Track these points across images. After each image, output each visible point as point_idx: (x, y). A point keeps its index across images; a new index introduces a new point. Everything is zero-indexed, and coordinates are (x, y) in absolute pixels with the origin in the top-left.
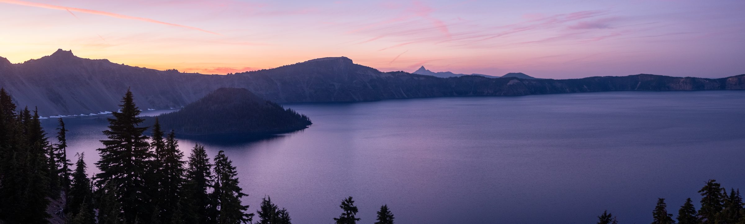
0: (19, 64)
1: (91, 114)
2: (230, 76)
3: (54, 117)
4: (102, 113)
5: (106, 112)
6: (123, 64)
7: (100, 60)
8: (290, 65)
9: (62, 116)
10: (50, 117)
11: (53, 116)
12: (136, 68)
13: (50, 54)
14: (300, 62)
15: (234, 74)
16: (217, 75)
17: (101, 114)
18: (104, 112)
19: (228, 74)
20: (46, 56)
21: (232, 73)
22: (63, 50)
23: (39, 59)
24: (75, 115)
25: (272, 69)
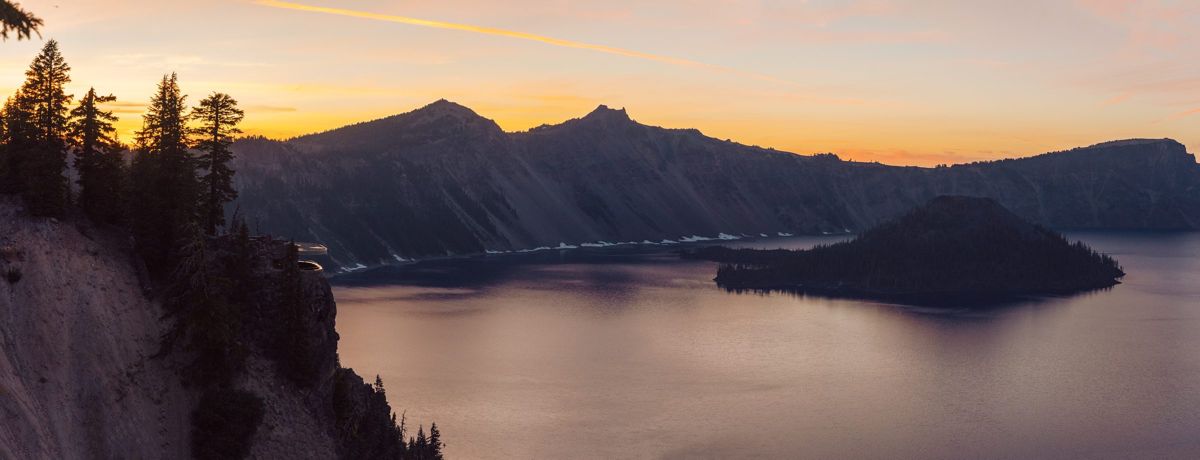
0: (518, 133)
1: (665, 241)
2: (941, 170)
3: (590, 245)
4: (687, 240)
5: (696, 238)
6: (729, 140)
7: (682, 130)
8: (1060, 151)
9: (606, 244)
10: (583, 245)
11: (587, 243)
12: (755, 150)
13: (582, 115)
14: (1081, 147)
15: (949, 166)
16: (916, 167)
17: (684, 241)
18: (691, 237)
19: (939, 166)
20: (573, 120)
21: (945, 165)
22: (608, 107)
23: (559, 125)
24: (632, 243)
25: (1025, 158)
